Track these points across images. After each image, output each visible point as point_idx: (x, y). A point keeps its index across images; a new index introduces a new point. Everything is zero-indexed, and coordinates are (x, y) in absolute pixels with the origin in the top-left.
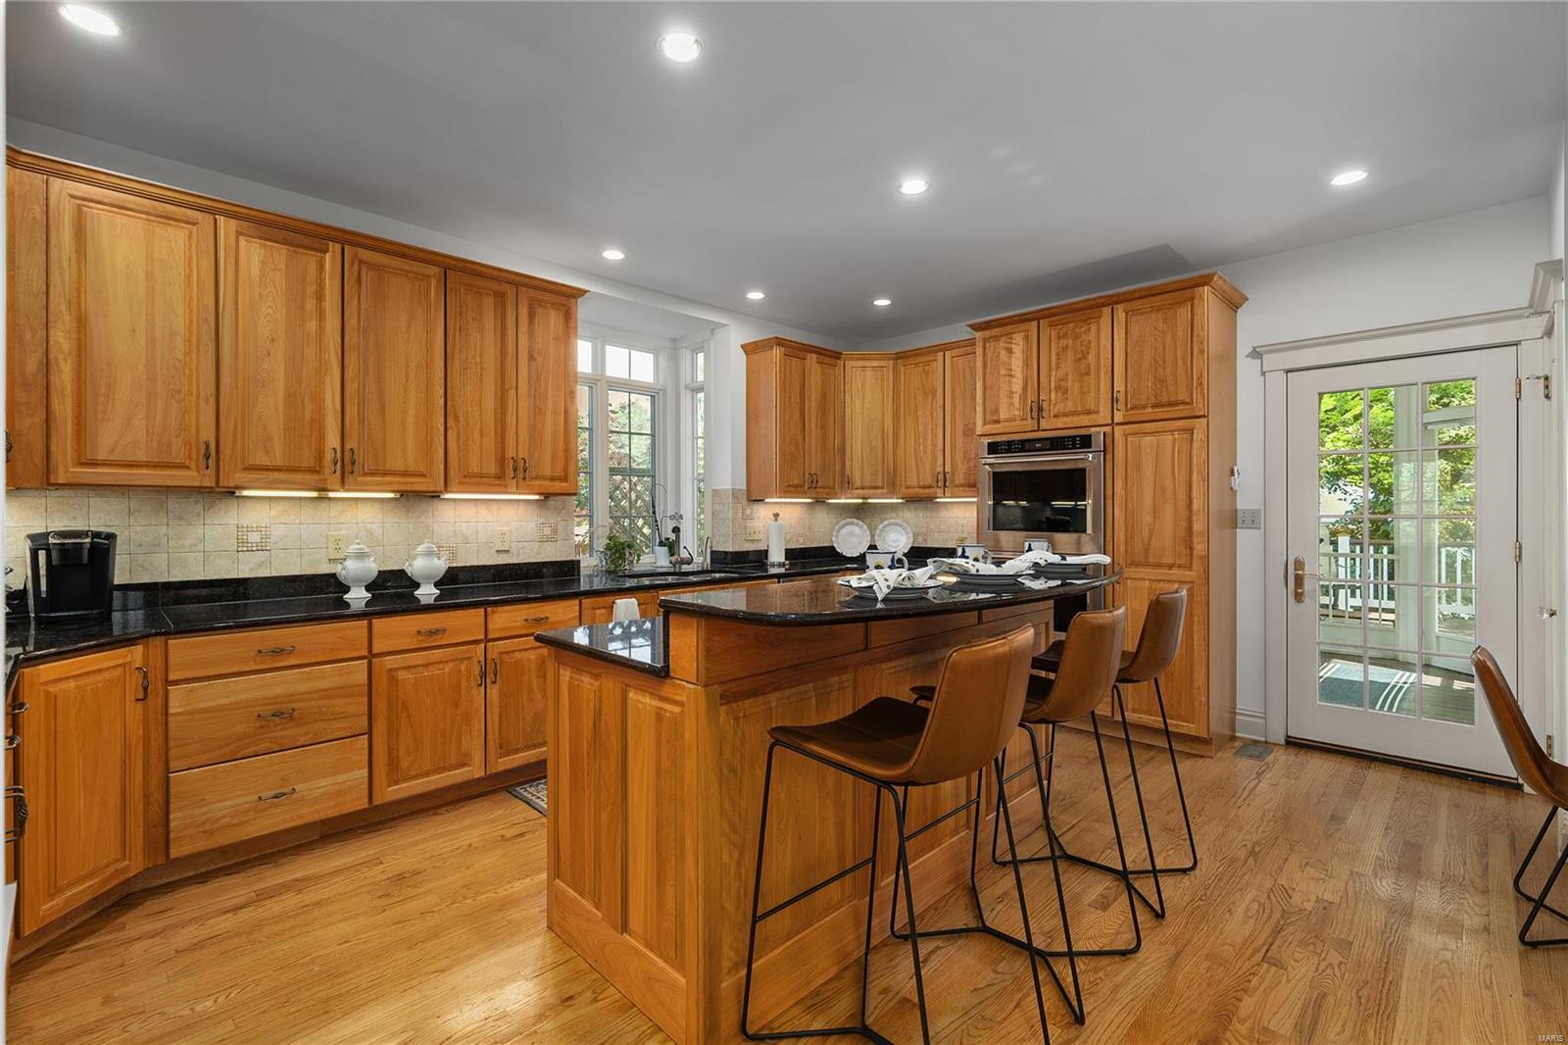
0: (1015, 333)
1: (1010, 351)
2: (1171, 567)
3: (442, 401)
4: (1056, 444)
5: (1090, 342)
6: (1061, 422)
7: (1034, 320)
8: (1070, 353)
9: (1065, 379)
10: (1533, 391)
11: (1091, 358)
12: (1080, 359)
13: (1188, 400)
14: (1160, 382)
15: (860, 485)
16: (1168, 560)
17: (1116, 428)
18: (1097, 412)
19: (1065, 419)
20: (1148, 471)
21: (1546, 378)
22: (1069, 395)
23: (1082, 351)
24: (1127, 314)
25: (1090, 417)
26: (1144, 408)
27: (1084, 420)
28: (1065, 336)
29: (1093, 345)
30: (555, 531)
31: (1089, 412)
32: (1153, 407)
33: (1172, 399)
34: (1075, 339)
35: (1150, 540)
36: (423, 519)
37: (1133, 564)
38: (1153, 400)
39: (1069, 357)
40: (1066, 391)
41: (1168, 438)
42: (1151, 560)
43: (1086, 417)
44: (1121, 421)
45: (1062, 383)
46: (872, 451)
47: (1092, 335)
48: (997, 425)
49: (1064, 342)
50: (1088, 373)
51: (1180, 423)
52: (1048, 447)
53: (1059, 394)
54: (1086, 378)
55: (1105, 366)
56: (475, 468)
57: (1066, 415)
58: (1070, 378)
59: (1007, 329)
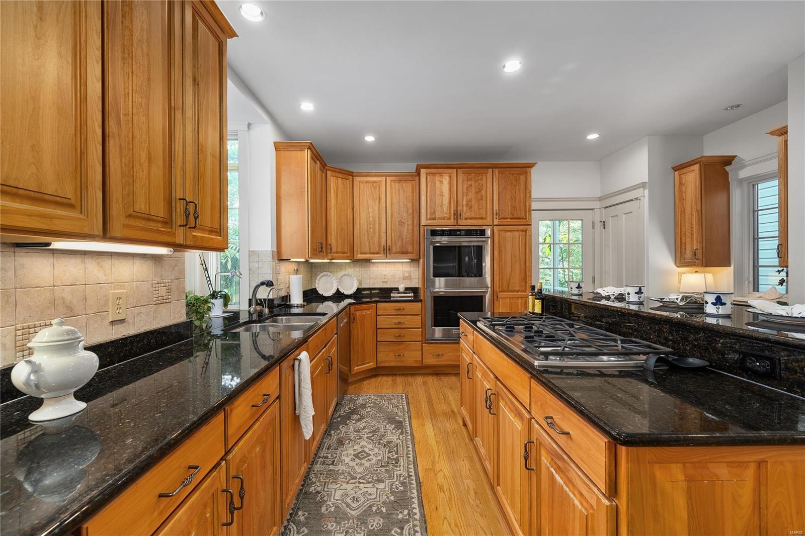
0: (444, 173)
1: (441, 182)
2: (518, 291)
4: (469, 233)
5: (483, 184)
6: (469, 222)
7: (455, 168)
8: (473, 188)
9: (470, 201)
10: (598, 225)
11: (483, 192)
12: (478, 192)
13: (525, 217)
14: (514, 207)
15: (335, 251)
16: (517, 288)
17: (494, 227)
18: (486, 219)
19: (471, 221)
20: (509, 247)
21: (604, 222)
22: (473, 209)
23: (479, 188)
24: (499, 174)
25: (483, 220)
26: (507, 219)
27: (480, 222)
28: (471, 180)
29: (484, 186)
31: (482, 219)
32: (510, 219)
33: (519, 216)
34: (475, 182)
35: (510, 279)
37: (503, 291)
38: (511, 216)
39: (473, 190)
40: (471, 207)
41: (517, 234)
42: (510, 289)
43: (481, 221)
44: (497, 224)
45: (470, 203)
46: (342, 230)
47: (484, 182)
48: (434, 221)
49: (469, 183)
50: (482, 199)
51: (522, 227)
52: (464, 234)
53: (468, 208)
54: (481, 201)
55: (489, 197)
56: (143, 207)
57: (471, 219)
58: (473, 200)
59: (440, 170)
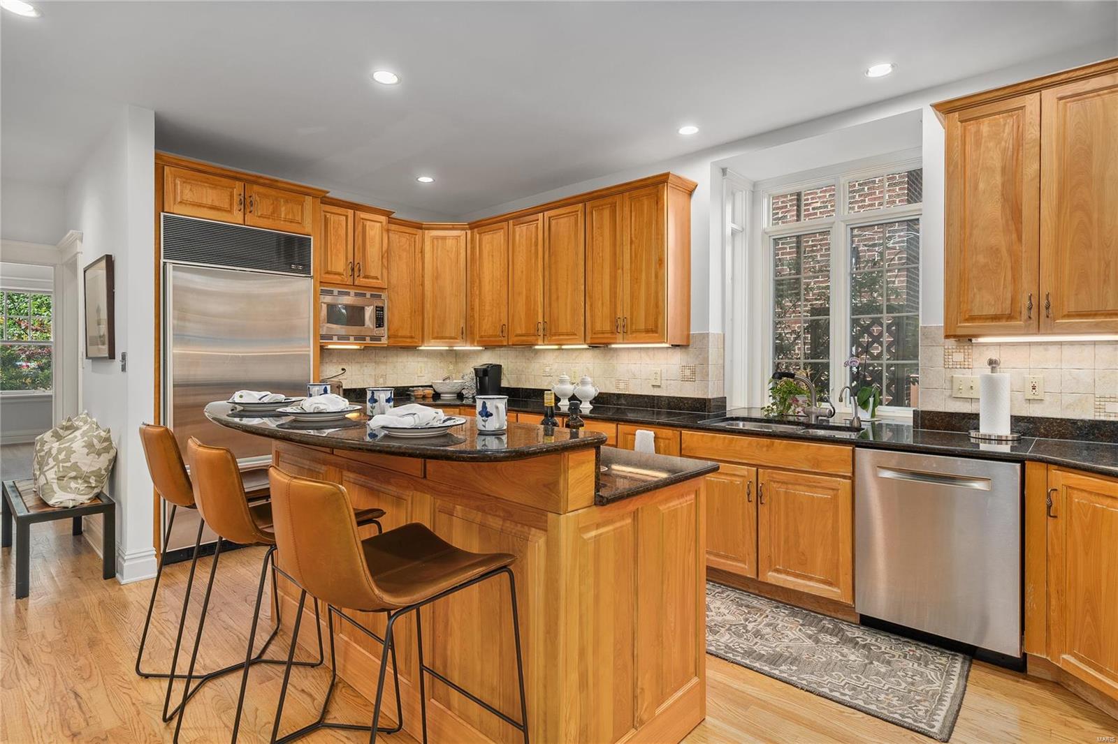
3: (583, 287)
30: (694, 373)
36: (611, 361)
